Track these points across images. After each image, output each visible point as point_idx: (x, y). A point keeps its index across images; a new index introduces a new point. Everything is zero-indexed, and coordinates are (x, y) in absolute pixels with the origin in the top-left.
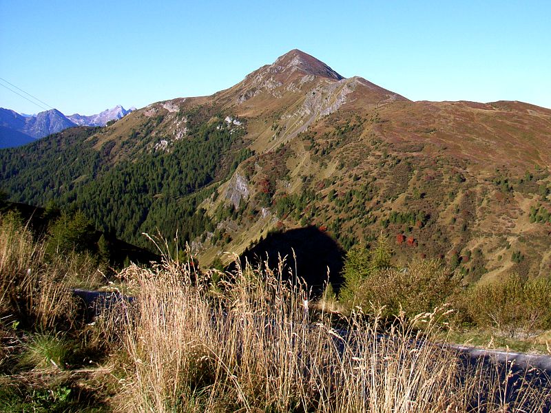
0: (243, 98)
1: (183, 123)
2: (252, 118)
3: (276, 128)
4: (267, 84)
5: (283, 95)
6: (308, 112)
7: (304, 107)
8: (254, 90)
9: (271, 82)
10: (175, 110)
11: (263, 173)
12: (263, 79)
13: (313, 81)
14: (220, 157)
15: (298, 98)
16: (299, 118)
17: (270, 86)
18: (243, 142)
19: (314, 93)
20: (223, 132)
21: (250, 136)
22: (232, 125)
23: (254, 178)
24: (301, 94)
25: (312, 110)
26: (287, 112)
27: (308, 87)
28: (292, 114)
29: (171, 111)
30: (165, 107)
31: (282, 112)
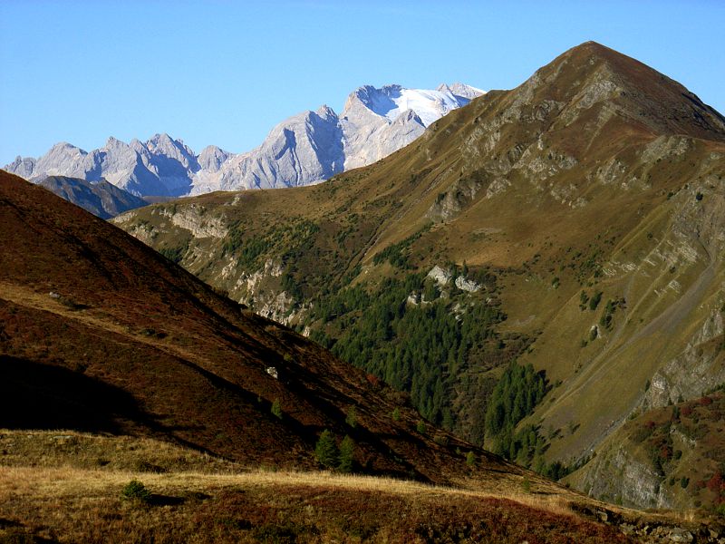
0: (449, 203)
1: (270, 279)
2: (510, 270)
3: (595, 304)
4: (528, 160)
5: (588, 199)
6: (691, 255)
7: (673, 238)
8: (481, 178)
9: (541, 154)
10: (213, 233)
11: (706, 455)
12: (503, 143)
13: (686, 156)
14: (447, 390)
15: (645, 209)
16: (663, 272)
17: (537, 166)
18: (502, 346)
19: (700, 197)
20: (432, 313)
21: (516, 325)
22: (455, 292)
23: (678, 468)
24: (651, 196)
25: (703, 250)
26: (616, 253)
27: (670, 175)
28: (637, 260)
29: (199, 234)
30: (177, 220)
31: (601, 252)
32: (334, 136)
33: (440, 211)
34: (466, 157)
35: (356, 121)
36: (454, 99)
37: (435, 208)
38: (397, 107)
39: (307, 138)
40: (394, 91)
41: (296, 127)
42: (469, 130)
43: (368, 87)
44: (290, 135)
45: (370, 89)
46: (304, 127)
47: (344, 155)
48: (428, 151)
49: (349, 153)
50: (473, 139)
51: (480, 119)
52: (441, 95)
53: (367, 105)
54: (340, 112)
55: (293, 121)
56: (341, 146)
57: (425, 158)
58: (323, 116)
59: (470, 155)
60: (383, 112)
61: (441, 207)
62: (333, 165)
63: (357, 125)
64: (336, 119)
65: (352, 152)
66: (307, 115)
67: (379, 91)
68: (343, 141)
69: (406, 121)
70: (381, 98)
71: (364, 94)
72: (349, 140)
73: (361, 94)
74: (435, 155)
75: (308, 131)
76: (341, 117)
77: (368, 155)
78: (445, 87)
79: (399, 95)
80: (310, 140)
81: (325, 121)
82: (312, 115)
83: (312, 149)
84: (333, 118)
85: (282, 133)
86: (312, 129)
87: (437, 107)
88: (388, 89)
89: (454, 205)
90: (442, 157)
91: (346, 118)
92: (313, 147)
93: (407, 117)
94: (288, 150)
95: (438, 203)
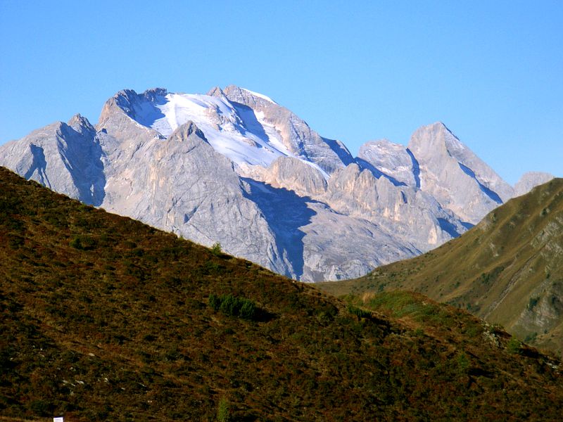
32: (90, 152)
33: (534, 318)
34: (546, 256)
35: (116, 134)
36: (230, 106)
37: (527, 314)
38: (164, 116)
39: (58, 156)
40: (158, 96)
41: (45, 142)
42: (538, 223)
43: (128, 92)
44: (37, 151)
45: (130, 93)
46: (54, 141)
47: (104, 177)
48: (492, 246)
49: (111, 173)
50: (547, 234)
51: (548, 211)
52: (212, 101)
53: (129, 114)
54: (97, 122)
55: (40, 134)
56: (101, 166)
57: (491, 254)
58: (76, 128)
59: (551, 254)
60: (148, 122)
61: (534, 314)
62: (92, 189)
63: (118, 139)
64: (92, 132)
65: (114, 173)
66: (58, 126)
67: (141, 96)
68: (102, 159)
69: (186, 136)
70: (145, 106)
71: (124, 100)
72: (109, 158)
73: (120, 101)
74: (502, 251)
75: (60, 146)
76: (99, 129)
77: (134, 176)
78: (218, 92)
79: (165, 102)
80: (63, 158)
81: (80, 134)
82: (64, 127)
83: (65, 169)
84: (89, 131)
85: (28, 149)
86: (65, 144)
87: (212, 116)
88: (152, 93)
89: (550, 312)
90: (512, 253)
91: (104, 131)
92: (67, 166)
93: (186, 132)
94: (36, 171)
95: (531, 309)
